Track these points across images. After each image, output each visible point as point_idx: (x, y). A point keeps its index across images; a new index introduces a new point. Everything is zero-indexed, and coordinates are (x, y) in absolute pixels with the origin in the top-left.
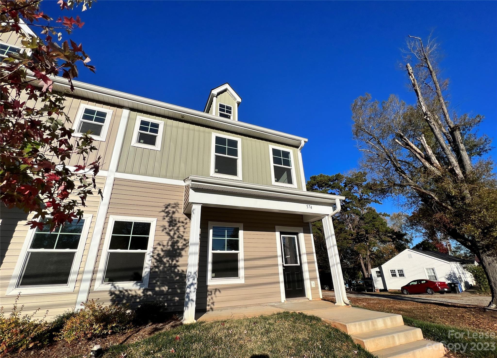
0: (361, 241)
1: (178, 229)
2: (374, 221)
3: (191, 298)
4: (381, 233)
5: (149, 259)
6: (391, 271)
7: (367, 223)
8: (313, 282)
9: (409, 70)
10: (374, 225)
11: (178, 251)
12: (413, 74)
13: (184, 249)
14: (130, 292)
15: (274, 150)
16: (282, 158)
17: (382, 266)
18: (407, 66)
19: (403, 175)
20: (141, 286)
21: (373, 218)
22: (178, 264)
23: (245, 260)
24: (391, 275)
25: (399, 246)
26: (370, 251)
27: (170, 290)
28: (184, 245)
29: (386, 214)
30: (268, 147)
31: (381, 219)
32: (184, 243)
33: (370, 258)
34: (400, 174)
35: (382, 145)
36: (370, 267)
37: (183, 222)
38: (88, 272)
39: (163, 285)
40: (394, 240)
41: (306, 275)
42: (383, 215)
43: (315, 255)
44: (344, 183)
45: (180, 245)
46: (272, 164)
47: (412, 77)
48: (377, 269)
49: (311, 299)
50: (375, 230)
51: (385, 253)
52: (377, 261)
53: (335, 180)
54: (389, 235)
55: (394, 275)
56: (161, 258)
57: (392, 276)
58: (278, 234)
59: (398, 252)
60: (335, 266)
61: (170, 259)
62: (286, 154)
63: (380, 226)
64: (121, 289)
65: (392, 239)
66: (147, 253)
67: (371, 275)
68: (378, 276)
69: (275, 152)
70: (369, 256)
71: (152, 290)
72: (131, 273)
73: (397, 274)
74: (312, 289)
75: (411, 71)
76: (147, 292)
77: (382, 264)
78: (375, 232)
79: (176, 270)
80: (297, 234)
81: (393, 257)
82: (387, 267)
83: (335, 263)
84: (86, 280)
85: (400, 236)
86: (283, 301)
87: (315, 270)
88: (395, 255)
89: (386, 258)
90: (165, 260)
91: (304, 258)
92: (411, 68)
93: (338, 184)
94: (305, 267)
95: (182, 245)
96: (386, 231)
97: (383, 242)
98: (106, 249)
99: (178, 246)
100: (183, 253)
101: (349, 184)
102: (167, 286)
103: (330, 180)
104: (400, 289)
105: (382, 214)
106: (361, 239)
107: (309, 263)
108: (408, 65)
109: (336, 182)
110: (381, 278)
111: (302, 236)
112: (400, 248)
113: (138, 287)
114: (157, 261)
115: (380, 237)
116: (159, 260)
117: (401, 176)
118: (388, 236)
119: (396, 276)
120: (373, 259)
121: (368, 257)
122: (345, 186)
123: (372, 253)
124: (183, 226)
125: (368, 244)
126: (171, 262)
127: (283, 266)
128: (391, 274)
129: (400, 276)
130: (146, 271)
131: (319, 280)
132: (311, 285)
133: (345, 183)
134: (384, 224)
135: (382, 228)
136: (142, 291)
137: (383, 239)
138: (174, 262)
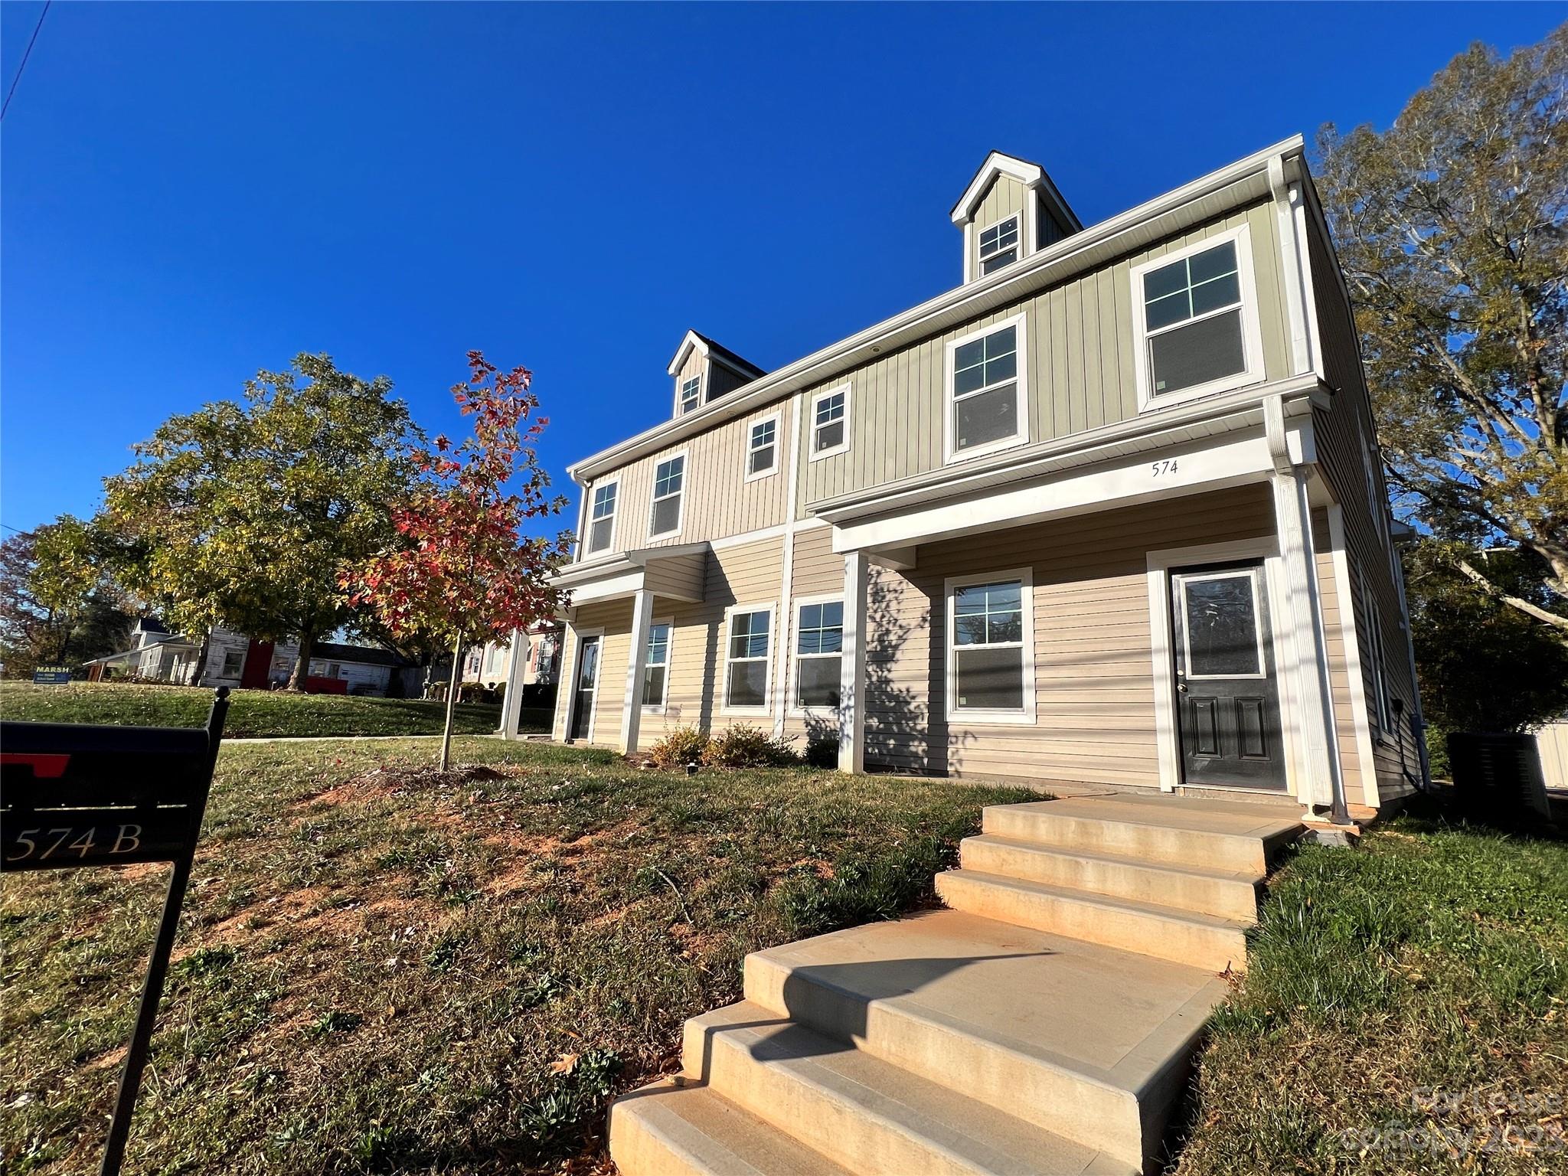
1: (888, 606)
11: (890, 651)
15: (1151, 277)
16: (1190, 288)
27: (882, 726)
28: (900, 637)
32: (900, 633)
37: (896, 591)
38: (781, 691)
45: (893, 638)
46: (1142, 336)
58: (1159, 573)
64: (817, 718)
80: (1256, 564)
84: (780, 702)
86: (1166, 788)
95: (896, 637)
98: (795, 655)
99: (890, 642)
100: (899, 654)
124: (896, 598)
126: (879, 674)
127: (1182, 681)
138: (885, 673)
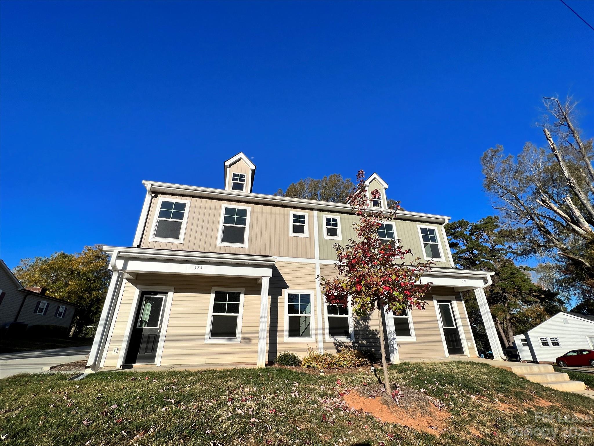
0: (497, 301)
2: (514, 277)
3: (395, 348)
4: (523, 292)
5: (352, 321)
6: (541, 339)
7: (503, 280)
8: (469, 343)
9: (547, 135)
10: (513, 282)
11: (367, 316)
12: (551, 139)
13: (371, 314)
14: (345, 344)
15: (421, 229)
16: (429, 235)
17: (528, 332)
18: (544, 131)
19: (548, 236)
20: (351, 340)
21: (512, 274)
22: (369, 325)
23: (414, 323)
24: (541, 344)
25: (550, 308)
26: (510, 314)
27: (368, 344)
29: (529, 268)
30: (417, 227)
31: (522, 273)
33: (510, 322)
34: (544, 234)
35: (521, 201)
36: (511, 333)
38: (320, 329)
39: (363, 339)
40: (542, 300)
41: (462, 336)
42: (525, 269)
43: (468, 319)
44: (469, 231)
46: (422, 242)
47: (550, 141)
48: (522, 336)
49: (469, 356)
50: (516, 289)
51: (531, 316)
52: (521, 327)
53: (458, 227)
54: (535, 294)
55: (545, 344)
56: (358, 321)
57: (543, 345)
58: (435, 302)
59: (550, 317)
60: (491, 329)
61: (363, 321)
62: (432, 231)
63: (522, 283)
64: (340, 342)
65: (539, 299)
66: (350, 317)
67: (514, 343)
68: (524, 345)
69: (423, 231)
70: (510, 320)
71: (358, 343)
72: (343, 330)
73: (550, 342)
74: (469, 348)
75: (549, 136)
76: (355, 344)
77: (527, 331)
78: (516, 290)
79: (369, 330)
80: (450, 302)
81: (542, 321)
82: (533, 334)
83: (490, 327)
84: (320, 334)
85: (550, 296)
86: (447, 357)
87: (470, 332)
88: (545, 320)
89: (533, 322)
90: (361, 322)
91: (459, 322)
92: (549, 133)
93: (463, 232)
94: (461, 330)
96: (531, 290)
97: (529, 303)
98: (326, 316)
100: (371, 317)
101: (475, 232)
102: (366, 341)
103: (450, 228)
104: (555, 361)
105: (523, 268)
106: (496, 299)
107: (463, 326)
108: (546, 129)
109: (460, 229)
110: (528, 347)
111: (454, 303)
112: (551, 311)
113: (349, 341)
114: (356, 323)
115: (522, 296)
116: (357, 322)
117: (546, 236)
118: (534, 296)
119: (548, 345)
120: (514, 323)
121: (508, 321)
122: (471, 234)
123: (513, 317)
125: (506, 305)
126: (364, 324)
127: (444, 329)
128: (541, 342)
129: (553, 345)
130: (351, 330)
131: (474, 340)
132: (468, 345)
133: (471, 231)
134: (527, 281)
135: (524, 286)
136: (352, 343)
137: (527, 299)
138: (367, 324)
